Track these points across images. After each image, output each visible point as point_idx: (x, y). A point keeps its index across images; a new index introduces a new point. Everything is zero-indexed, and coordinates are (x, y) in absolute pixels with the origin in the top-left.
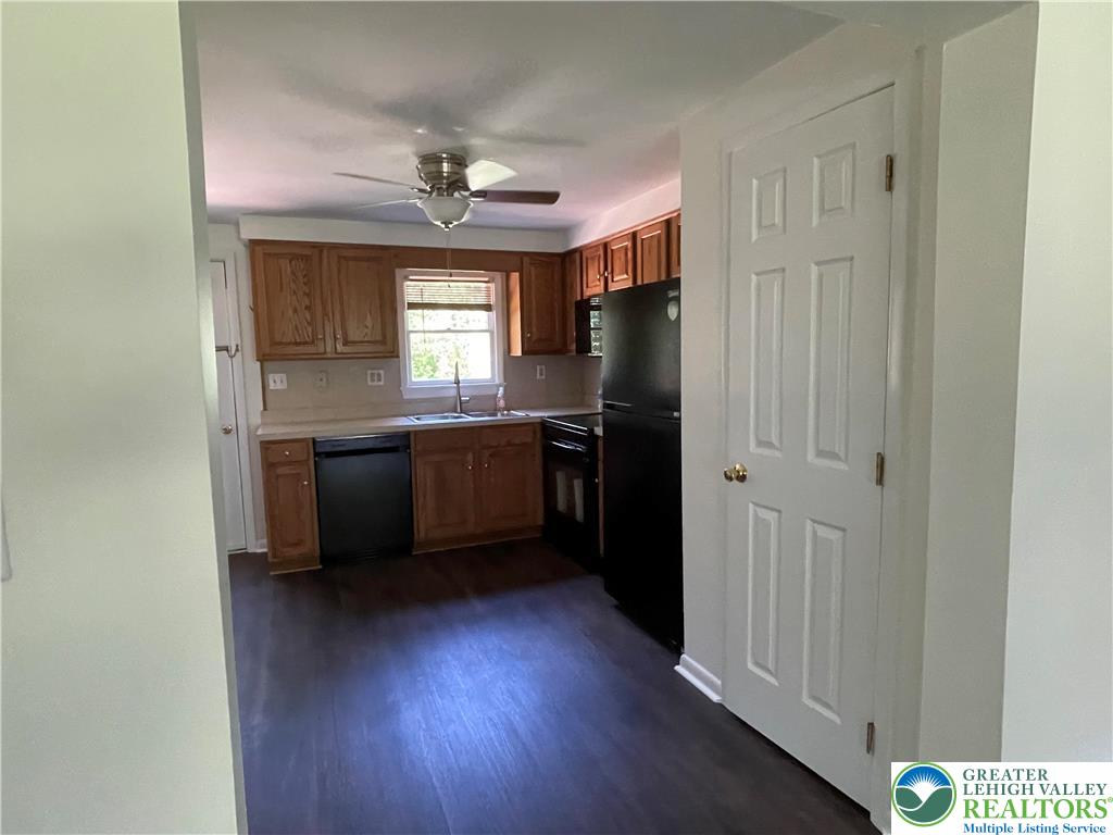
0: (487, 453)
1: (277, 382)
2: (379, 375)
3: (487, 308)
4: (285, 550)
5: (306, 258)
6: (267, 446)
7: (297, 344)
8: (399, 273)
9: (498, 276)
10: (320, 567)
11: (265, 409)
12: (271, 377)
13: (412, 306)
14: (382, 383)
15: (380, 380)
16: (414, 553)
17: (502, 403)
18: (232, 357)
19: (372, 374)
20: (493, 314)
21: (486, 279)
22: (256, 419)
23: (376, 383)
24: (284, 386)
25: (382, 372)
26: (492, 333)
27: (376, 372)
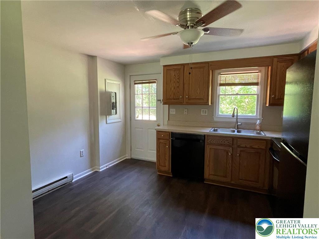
0: (239, 149)
1: (173, 111)
2: (206, 111)
3: (257, 84)
4: (160, 167)
5: (179, 69)
6: (159, 132)
7: (174, 99)
8: (217, 72)
9: (263, 69)
10: (172, 176)
11: (169, 120)
12: (171, 110)
13: (221, 85)
14: (206, 114)
15: (205, 113)
16: (205, 182)
17: (258, 127)
18: (161, 103)
19: (203, 111)
20: (259, 87)
21: (258, 71)
22: (166, 123)
23: (204, 114)
24: (174, 113)
25: (207, 110)
26: (257, 95)
27: (205, 110)
